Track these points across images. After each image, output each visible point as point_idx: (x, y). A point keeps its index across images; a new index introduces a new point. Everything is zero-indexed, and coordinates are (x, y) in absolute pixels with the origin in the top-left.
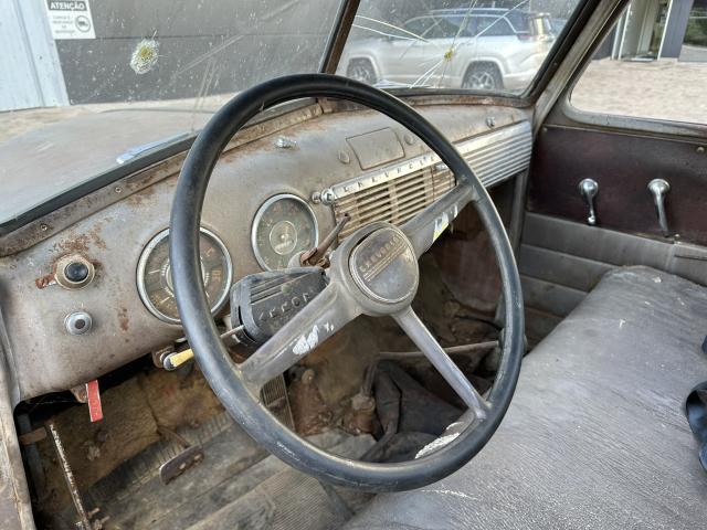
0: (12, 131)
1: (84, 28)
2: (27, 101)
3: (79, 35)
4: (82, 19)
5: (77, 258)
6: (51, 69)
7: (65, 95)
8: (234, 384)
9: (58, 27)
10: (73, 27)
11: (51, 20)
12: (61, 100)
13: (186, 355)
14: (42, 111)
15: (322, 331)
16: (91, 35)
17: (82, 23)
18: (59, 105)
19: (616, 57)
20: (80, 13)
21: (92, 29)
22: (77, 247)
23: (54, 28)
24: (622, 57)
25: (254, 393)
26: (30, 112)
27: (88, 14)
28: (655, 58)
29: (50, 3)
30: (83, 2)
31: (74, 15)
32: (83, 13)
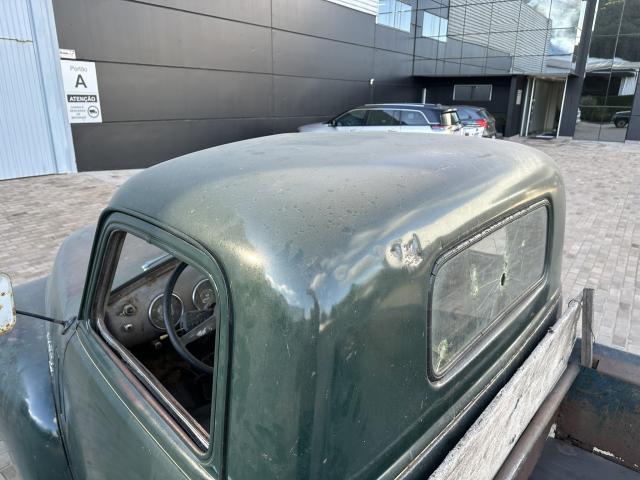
0: (32, 194)
1: (94, 115)
2: (44, 169)
3: (89, 120)
4: (92, 109)
5: (130, 306)
6: (65, 144)
7: (75, 165)
8: (179, 343)
9: (74, 114)
10: (86, 114)
11: (69, 109)
12: (71, 169)
13: (165, 336)
14: (56, 176)
15: (207, 330)
16: (99, 120)
17: (92, 111)
18: (69, 172)
19: (524, 135)
20: (92, 104)
21: (100, 115)
22: (129, 302)
23: (70, 115)
24: (529, 134)
25: (184, 346)
26: (47, 178)
27: (98, 104)
28: (555, 135)
29: (69, 97)
30: (95, 96)
31: (86, 105)
32: (95, 104)
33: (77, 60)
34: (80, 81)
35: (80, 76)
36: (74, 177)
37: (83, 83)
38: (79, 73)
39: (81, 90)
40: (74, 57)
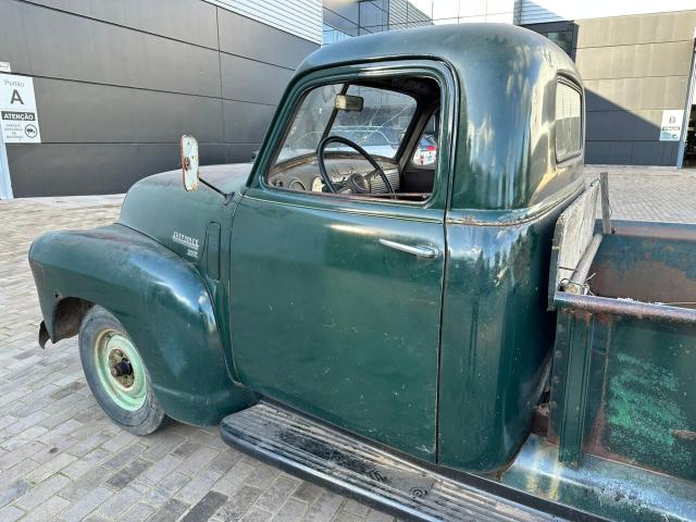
1: (31, 134)
3: (26, 140)
4: (29, 128)
7: (10, 190)
9: (10, 133)
10: (22, 133)
11: (3, 127)
12: (6, 193)
16: (38, 140)
17: (31, 131)
18: (4, 198)
20: (29, 122)
21: (39, 135)
23: (5, 133)
27: (36, 123)
29: (3, 113)
30: (33, 114)
31: (23, 124)
32: (32, 123)
33: (12, 73)
34: (16, 97)
35: (15, 92)
36: (10, 203)
37: (20, 100)
38: (15, 87)
39: (17, 107)
40: (9, 70)
